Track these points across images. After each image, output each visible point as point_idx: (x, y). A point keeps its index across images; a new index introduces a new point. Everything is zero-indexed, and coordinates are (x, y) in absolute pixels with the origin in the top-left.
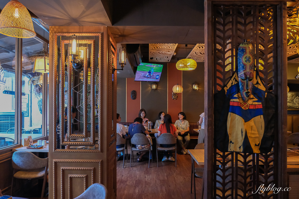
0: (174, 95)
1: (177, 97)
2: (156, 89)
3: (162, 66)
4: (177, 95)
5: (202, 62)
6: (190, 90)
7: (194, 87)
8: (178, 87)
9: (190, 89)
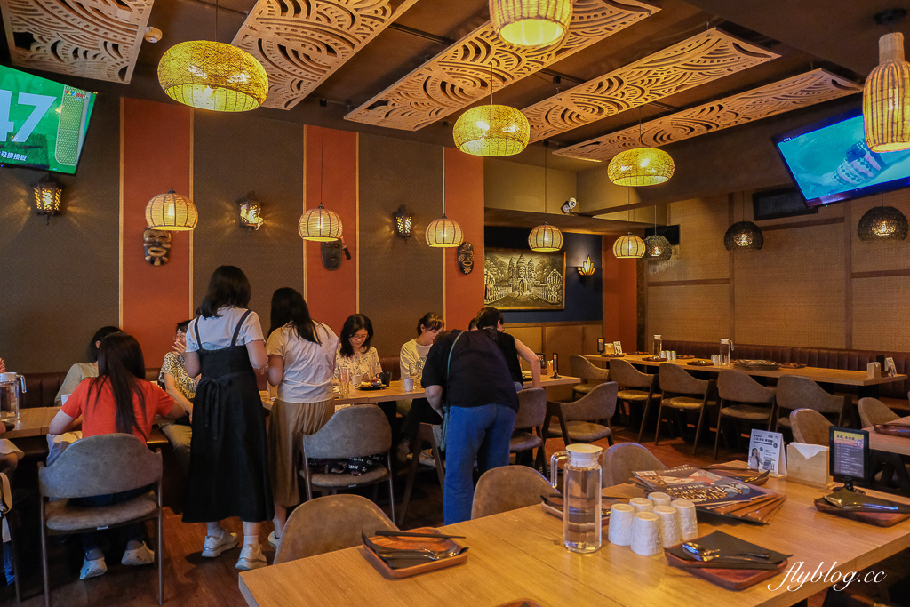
0: (153, 243)
1: (167, 255)
2: (57, 214)
3: (88, 97)
4: (170, 243)
5: (282, 107)
6: (228, 227)
7: (243, 214)
8: (171, 206)
9: (228, 221)
